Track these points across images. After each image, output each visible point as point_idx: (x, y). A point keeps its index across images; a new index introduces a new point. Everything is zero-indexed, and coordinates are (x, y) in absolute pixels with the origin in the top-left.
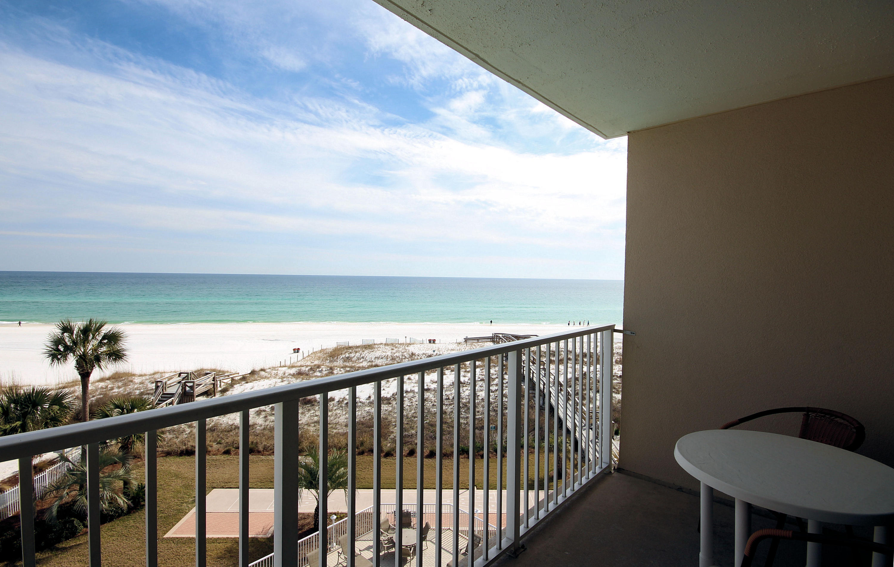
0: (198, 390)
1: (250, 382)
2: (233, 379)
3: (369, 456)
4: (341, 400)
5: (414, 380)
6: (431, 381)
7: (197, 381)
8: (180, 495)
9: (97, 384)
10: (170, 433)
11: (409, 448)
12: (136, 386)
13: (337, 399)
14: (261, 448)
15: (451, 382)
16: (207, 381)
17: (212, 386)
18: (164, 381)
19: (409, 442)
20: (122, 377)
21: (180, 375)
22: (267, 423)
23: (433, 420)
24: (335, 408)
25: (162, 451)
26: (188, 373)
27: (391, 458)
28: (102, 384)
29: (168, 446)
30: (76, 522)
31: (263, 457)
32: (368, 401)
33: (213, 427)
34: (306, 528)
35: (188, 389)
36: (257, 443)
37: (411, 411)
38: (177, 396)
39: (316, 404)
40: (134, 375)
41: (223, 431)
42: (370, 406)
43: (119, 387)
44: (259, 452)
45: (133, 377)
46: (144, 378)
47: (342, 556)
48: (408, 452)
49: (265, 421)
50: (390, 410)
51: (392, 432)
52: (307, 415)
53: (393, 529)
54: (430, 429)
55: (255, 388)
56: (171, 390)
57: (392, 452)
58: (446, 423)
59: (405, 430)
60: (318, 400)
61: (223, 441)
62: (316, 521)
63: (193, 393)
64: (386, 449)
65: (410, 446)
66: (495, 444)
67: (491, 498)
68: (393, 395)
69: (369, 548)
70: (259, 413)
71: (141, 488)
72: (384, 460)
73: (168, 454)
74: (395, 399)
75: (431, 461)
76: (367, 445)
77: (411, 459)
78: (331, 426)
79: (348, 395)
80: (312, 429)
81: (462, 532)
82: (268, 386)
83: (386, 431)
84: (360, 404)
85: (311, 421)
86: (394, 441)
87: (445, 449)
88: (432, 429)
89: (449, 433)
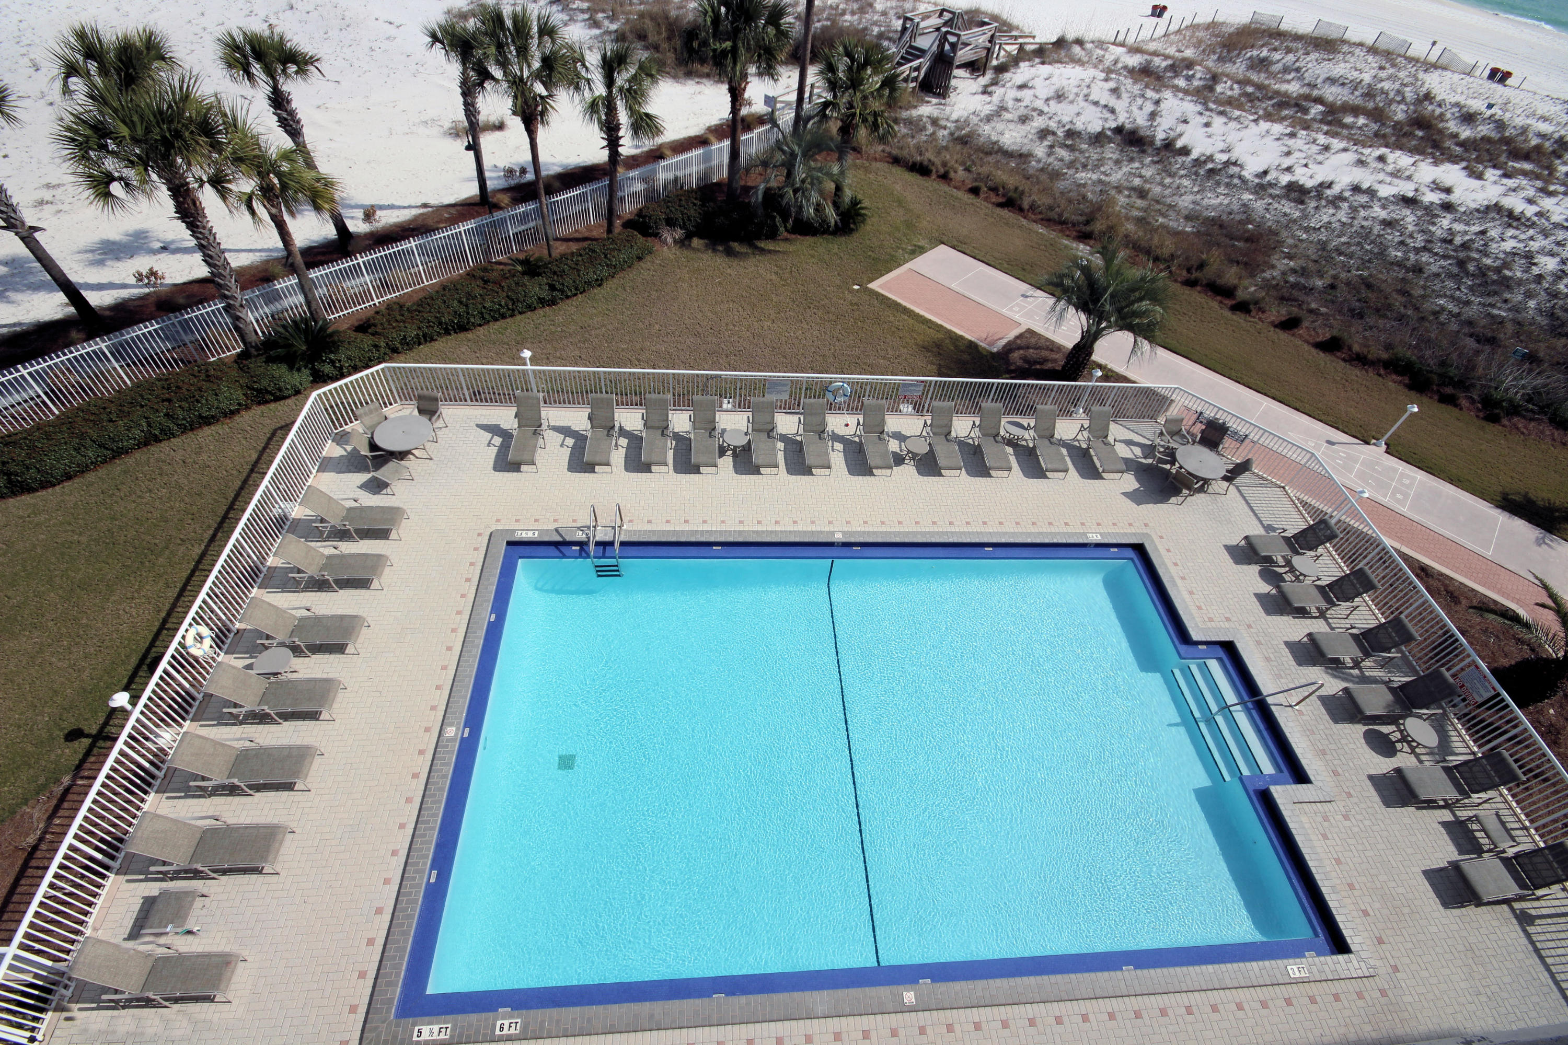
0: (963, 55)
1: (1050, 63)
2: (1021, 48)
3: (1202, 295)
4: (1203, 158)
5: (1392, 166)
6: (1434, 182)
7: (965, 35)
8: (897, 235)
11: (1289, 313)
12: (875, 18)
13: (1194, 155)
14: (1026, 205)
15: (1486, 203)
16: (981, 40)
17: (984, 53)
18: (917, 19)
19: (1296, 300)
21: (941, 12)
22: (1051, 160)
23: (1380, 276)
24: (1182, 172)
25: (890, 153)
26: (953, 13)
27: (1243, 316)
29: (898, 148)
30: (778, 220)
31: (1024, 222)
32: (1257, 181)
33: (966, 136)
34: (1049, 366)
35: (947, 47)
36: (1023, 193)
37: (1339, 236)
38: (928, 56)
39: (1150, 151)
41: (979, 150)
42: (1256, 193)
43: (853, 13)
44: (1021, 210)
47: (1086, 434)
48: (1283, 319)
49: (1049, 155)
50: (1295, 216)
51: (1273, 267)
52: (1125, 169)
53: (1184, 437)
54: (1358, 292)
55: (1054, 80)
56: (924, 42)
57: (1252, 307)
58: (1404, 293)
59: (1303, 272)
60: (1158, 143)
61: (974, 169)
62: (1067, 363)
63: (953, 58)
64: (1241, 295)
65: (1295, 310)
66: (1496, 388)
67: (1406, 482)
68: (1321, 185)
69: (1129, 443)
70: (1044, 133)
71: (855, 203)
72: (1228, 314)
73: (896, 161)
74: (1319, 196)
75: (1322, 358)
76: (1209, 273)
77: (1283, 336)
78: (1158, 207)
79: (1222, 151)
80: (1122, 200)
81: (1305, 504)
82: (1076, 83)
83: (1260, 258)
84: (1236, 181)
85: (1126, 184)
86: (1267, 286)
87: (1368, 346)
88: (1364, 293)
89: (1401, 318)
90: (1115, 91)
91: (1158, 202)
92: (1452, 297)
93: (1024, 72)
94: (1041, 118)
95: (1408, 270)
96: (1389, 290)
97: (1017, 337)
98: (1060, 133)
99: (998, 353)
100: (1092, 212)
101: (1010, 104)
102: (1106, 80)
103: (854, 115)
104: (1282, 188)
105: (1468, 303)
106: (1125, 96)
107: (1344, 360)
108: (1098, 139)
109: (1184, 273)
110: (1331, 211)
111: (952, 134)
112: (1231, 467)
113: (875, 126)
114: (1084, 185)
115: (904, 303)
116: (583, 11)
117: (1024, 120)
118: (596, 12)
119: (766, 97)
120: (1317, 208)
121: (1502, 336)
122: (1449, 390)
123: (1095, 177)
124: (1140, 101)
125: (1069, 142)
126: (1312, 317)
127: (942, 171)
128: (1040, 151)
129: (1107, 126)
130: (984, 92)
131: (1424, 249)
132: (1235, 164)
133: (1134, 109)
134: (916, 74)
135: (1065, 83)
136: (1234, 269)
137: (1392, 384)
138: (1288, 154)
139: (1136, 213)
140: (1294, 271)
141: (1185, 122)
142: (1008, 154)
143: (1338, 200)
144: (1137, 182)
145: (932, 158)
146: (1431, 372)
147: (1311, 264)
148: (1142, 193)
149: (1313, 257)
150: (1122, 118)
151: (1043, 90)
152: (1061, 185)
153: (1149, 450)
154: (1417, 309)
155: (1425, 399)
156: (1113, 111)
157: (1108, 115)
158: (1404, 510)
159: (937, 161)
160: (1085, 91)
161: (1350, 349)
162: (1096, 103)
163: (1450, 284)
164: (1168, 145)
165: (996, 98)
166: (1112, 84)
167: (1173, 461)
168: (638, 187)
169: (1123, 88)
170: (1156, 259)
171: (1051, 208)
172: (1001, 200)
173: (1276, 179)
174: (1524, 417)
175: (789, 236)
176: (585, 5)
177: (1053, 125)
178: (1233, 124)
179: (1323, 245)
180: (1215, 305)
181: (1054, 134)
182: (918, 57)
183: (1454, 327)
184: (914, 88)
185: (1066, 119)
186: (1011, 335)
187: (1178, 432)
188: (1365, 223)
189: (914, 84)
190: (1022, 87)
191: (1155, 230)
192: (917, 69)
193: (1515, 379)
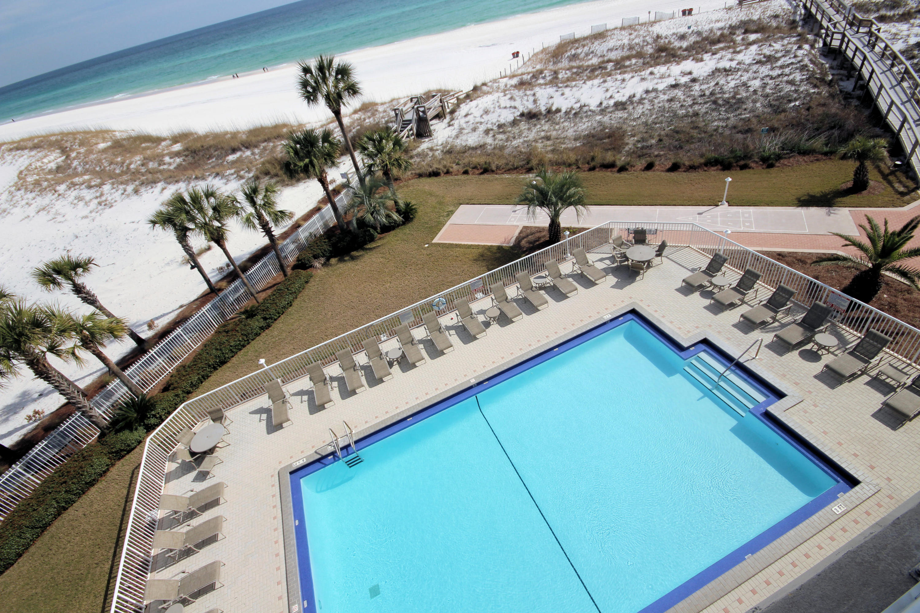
0: (430, 114)
1: (475, 100)
2: (458, 99)
3: (601, 172)
4: (568, 110)
5: (658, 74)
6: (681, 72)
7: (427, 105)
8: (436, 210)
9: (353, 116)
11: (646, 161)
12: (381, 115)
13: (564, 110)
14: (494, 167)
15: (711, 71)
16: (436, 104)
17: (441, 109)
18: (400, 108)
19: (647, 154)
20: (368, 108)
21: (411, 100)
22: (496, 142)
23: (680, 125)
24: (562, 120)
25: (415, 174)
26: (417, 98)
27: (625, 173)
28: (356, 116)
29: (418, 169)
30: (372, 231)
31: (497, 176)
32: (599, 109)
33: (450, 149)
34: (542, 240)
35: (421, 114)
36: (490, 163)
37: (651, 116)
38: (414, 121)
39: (542, 117)
40: (376, 104)
41: (459, 153)
42: (602, 114)
43: (369, 118)
44: (493, 171)
45: (377, 106)
46: (385, 106)
47: (577, 266)
48: (645, 165)
49: (494, 140)
50: (625, 116)
51: (627, 144)
52: (534, 131)
53: (626, 245)
54: (674, 137)
55: (480, 106)
56: (408, 117)
57: (627, 167)
58: (696, 128)
59: (643, 140)
60: (544, 112)
61: (460, 162)
62: (550, 235)
63: (426, 117)
64: (619, 164)
65: (648, 159)
66: (764, 151)
67: (747, 215)
68: (630, 97)
69: (601, 260)
70: (487, 132)
71: (407, 205)
72: (618, 175)
73: (420, 176)
74: (632, 103)
75: (673, 175)
76: (598, 160)
77: (649, 173)
78: (559, 141)
79: (576, 103)
80: (539, 145)
81: (704, 250)
82: (491, 103)
83: (620, 143)
84: (589, 113)
85: (538, 137)
86: (629, 154)
87: (692, 160)
88: (677, 136)
89: (700, 140)
90: (511, 98)
91: (557, 139)
92: (719, 119)
93: (464, 108)
94: (482, 126)
95: (692, 117)
96: (688, 130)
97: (520, 233)
98: (495, 128)
99: (514, 245)
100: (528, 157)
101: (464, 126)
102: (505, 95)
103: (387, 165)
104: (613, 106)
105: (728, 118)
106: (517, 98)
107: (684, 171)
108: (514, 123)
109: (587, 165)
110: (641, 107)
111: (442, 151)
112: (657, 248)
113: (400, 166)
114: (518, 146)
115: (455, 243)
116: (232, 174)
117: (474, 130)
118: (239, 172)
119: (341, 174)
120: (633, 108)
121: (752, 126)
122: (742, 163)
123: (521, 140)
124: (526, 98)
125: (501, 130)
126: (658, 159)
127: (445, 170)
128: (489, 140)
129: (516, 115)
130: (449, 126)
131: (694, 104)
132: (585, 106)
133: (525, 102)
134: (411, 132)
135: (486, 105)
136: (610, 153)
137: (713, 172)
138: (607, 90)
139: (549, 148)
140: (638, 141)
141: (552, 97)
142: (475, 149)
143: (641, 101)
144: (543, 134)
145: (438, 166)
146: (728, 158)
147: (645, 135)
148: (548, 138)
149: (644, 131)
150: (521, 109)
151: (477, 113)
152: (507, 151)
153: (613, 259)
154: (705, 132)
155: (733, 172)
156: (515, 108)
157: (514, 110)
158: (753, 230)
159: (441, 167)
160: (497, 104)
161: (684, 165)
162: (505, 108)
163: (715, 114)
164: (549, 111)
165: (456, 126)
166: (509, 96)
167: (627, 259)
168: (292, 247)
169: (514, 96)
170: (570, 165)
171: (507, 164)
172: (481, 171)
173: (608, 104)
174: (785, 158)
175: (381, 236)
176: (232, 171)
177: (489, 126)
178: (575, 89)
179: (646, 124)
180: (609, 174)
181: (492, 130)
182: (409, 124)
183: (727, 132)
185: (494, 121)
186: (516, 233)
187: (623, 243)
188: (660, 105)
189: (413, 137)
190: (466, 116)
191: (562, 153)
192: (411, 129)
193: (770, 143)
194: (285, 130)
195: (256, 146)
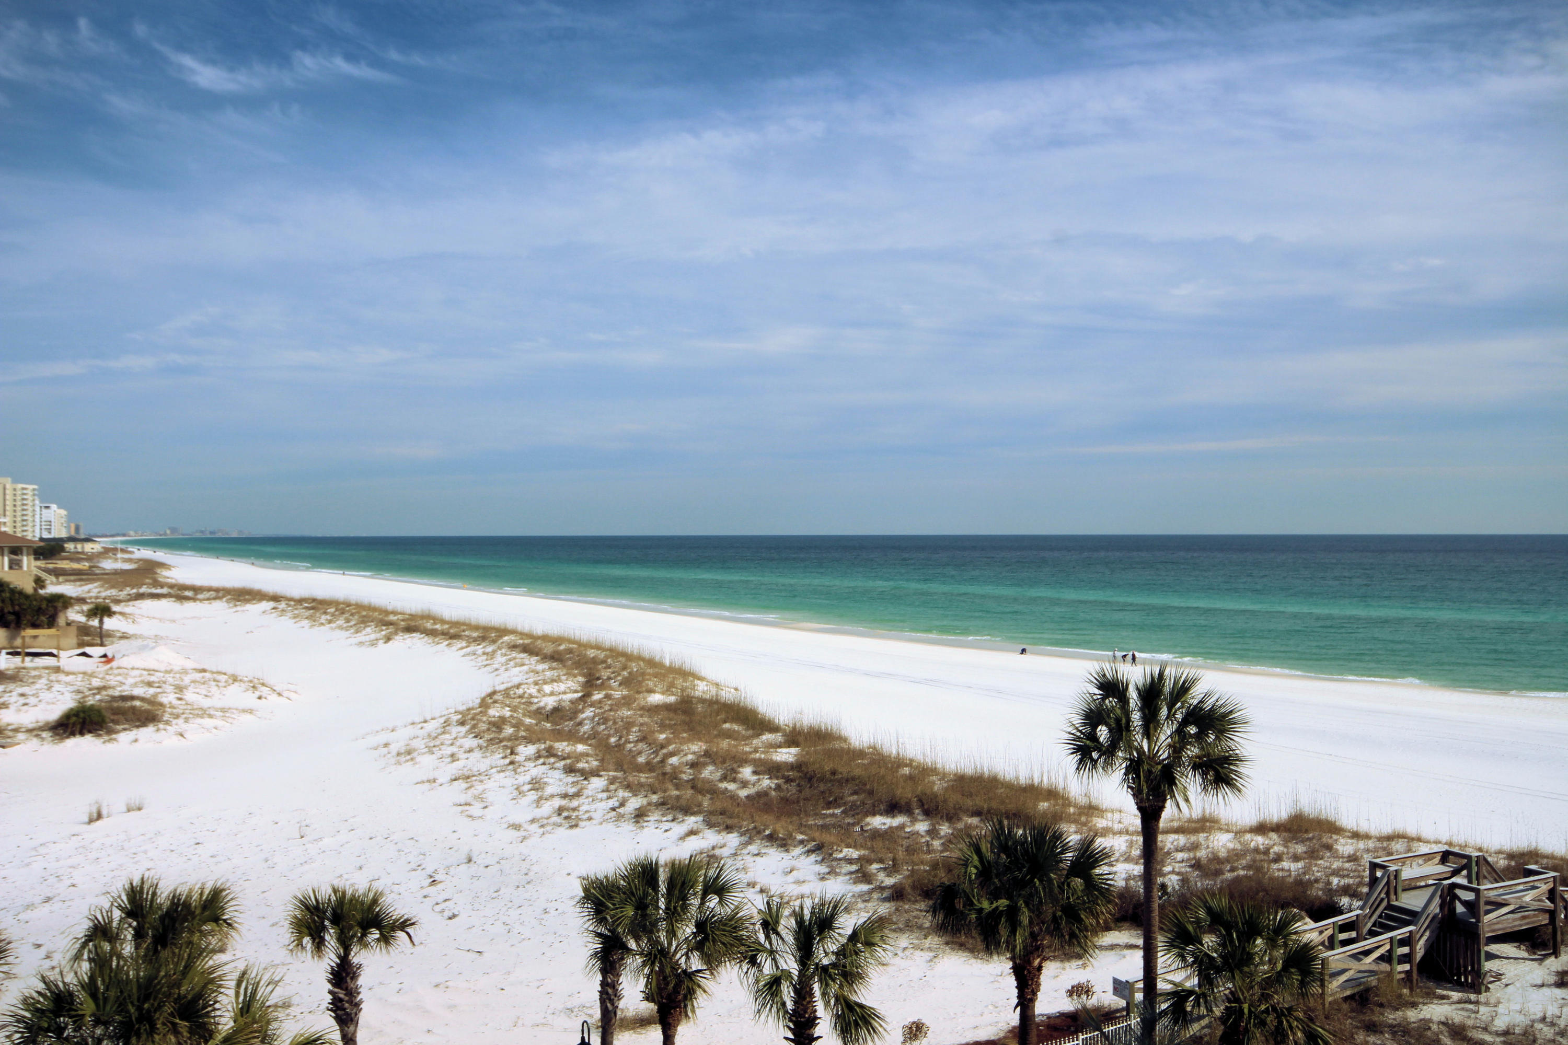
0: (1496, 922)
7: (1492, 891)
9: (1248, 836)
10: (1394, 1034)
12: (1335, 865)
16: (1527, 899)
20: (1306, 831)
21: (1445, 857)
26: (1469, 856)
28: (1259, 841)
35: (1460, 909)
38: (1424, 922)
40: (1333, 828)
43: (1296, 858)
45: (1335, 837)
46: (1361, 845)
56: (1412, 901)
63: (1476, 926)
116: (850, 861)
118: (870, 862)
119: (1116, 982)
134: (1405, 950)
176: (854, 854)
182: (1407, 923)
184: (1408, 973)
189: (1407, 967)
192: (1407, 941)
194: (1044, 805)
195: (950, 818)
